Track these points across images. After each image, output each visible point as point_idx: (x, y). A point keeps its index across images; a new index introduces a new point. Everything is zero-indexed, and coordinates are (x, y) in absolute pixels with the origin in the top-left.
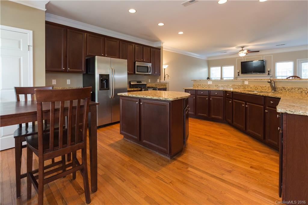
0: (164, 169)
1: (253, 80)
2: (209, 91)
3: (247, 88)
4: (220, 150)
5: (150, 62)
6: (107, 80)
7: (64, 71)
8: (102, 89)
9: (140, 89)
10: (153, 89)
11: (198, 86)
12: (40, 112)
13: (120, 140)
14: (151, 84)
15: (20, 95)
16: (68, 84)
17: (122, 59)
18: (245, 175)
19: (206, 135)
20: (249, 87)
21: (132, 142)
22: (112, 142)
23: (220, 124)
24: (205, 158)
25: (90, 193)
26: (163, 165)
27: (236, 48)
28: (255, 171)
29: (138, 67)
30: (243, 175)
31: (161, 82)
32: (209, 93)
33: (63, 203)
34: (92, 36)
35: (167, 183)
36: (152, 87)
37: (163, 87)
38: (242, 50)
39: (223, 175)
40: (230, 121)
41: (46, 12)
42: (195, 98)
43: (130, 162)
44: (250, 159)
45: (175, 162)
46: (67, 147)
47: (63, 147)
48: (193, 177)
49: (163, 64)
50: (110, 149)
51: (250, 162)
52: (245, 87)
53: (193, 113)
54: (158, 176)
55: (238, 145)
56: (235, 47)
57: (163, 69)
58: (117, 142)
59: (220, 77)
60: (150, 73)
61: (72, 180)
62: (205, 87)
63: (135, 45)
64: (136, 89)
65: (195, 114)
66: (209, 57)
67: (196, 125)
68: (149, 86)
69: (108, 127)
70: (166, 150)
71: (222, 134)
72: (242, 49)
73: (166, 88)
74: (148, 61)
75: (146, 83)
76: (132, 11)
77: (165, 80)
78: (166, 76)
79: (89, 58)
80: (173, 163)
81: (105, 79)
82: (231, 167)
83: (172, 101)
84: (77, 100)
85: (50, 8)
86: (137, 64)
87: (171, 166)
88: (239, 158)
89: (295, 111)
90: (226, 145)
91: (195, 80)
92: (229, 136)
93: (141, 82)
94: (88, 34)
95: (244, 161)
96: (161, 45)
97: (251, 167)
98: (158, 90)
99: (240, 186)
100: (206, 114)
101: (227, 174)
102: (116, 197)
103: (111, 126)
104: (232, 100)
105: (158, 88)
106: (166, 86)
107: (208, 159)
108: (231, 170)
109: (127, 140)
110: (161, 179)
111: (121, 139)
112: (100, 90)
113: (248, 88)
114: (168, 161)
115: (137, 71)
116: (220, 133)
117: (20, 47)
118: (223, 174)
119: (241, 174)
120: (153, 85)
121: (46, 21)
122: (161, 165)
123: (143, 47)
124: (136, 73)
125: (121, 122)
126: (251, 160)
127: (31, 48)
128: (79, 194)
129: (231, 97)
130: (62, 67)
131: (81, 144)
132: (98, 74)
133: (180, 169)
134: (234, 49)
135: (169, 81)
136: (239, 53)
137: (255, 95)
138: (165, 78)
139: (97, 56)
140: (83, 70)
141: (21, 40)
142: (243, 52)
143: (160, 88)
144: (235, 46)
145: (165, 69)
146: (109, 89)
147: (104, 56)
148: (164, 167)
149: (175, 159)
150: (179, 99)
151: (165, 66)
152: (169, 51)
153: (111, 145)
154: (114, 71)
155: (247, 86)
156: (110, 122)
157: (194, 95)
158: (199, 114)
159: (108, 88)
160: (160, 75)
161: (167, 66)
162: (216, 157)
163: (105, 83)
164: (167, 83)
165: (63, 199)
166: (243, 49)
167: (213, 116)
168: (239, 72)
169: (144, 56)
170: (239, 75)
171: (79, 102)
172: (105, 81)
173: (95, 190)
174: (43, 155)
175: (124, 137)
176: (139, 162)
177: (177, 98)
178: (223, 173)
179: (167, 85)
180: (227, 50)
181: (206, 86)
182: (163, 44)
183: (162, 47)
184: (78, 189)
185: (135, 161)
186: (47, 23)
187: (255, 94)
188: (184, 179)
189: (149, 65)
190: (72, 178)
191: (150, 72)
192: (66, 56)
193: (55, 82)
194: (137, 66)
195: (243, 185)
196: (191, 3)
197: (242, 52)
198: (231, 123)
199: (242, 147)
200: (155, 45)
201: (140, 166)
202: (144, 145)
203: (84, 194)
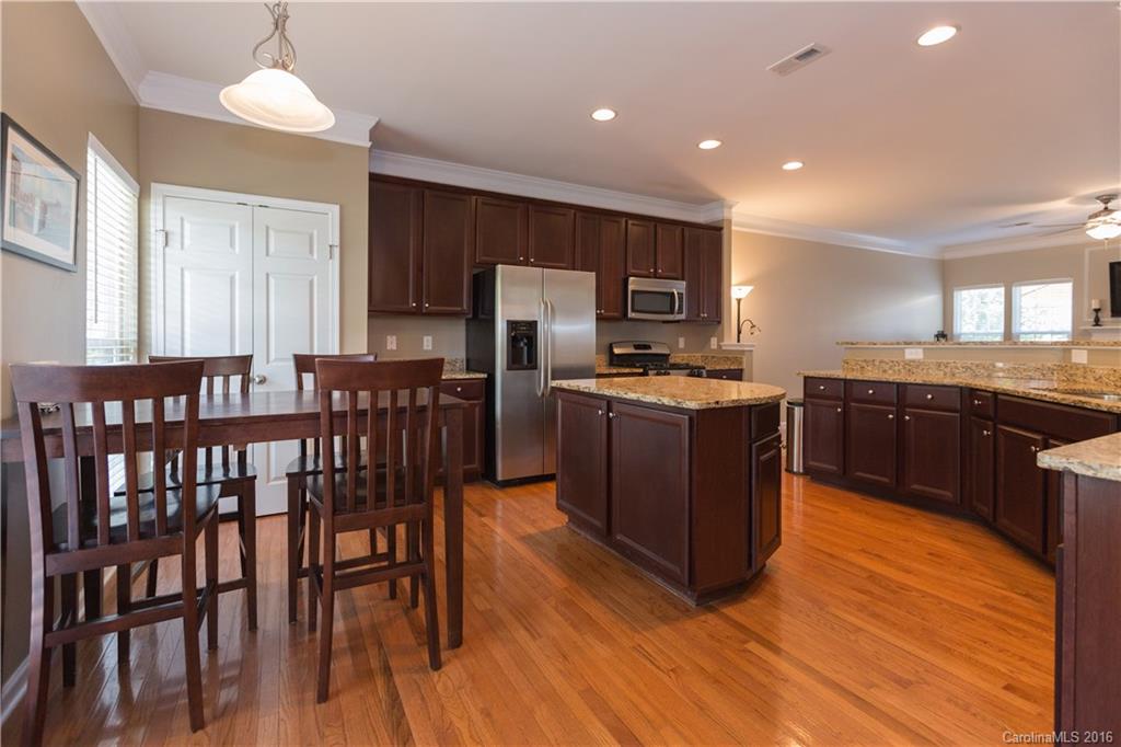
0: (664, 630)
1: (1108, 344)
2: (898, 384)
3: (1081, 380)
4: (899, 608)
5: (680, 277)
6: (532, 338)
7: (414, 310)
8: (516, 366)
9: (641, 370)
10: (688, 371)
11: (864, 364)
12: (327, 413)
13: (556, 529)
14: (686, 355)
15: (304, 375)
16: (425, 348)
17: (582, 270)
18: (966, 709)
19: (863, 551)
20: (1090, 377)
21: (589, 537)
22: (531, 530)
23: (948, 519)
24: (825, 624)
25: (442, 646)
26: (665, 619)
27: (1072, 202)
28: (1018, 702)
29: (636, 296)
30: (957, 705)
31: (724, 348)
32: (901, 394)
33: (380, 654)
34: (492, 205)
35: (662, 671)
36: (687, 367)
37: (727, 367)
38: (1106, 208)
39: (871, 687)
40: (986, 510)
41: (370, 149)
42: (844, 411)
43: (566, 593)
44: (1022, 659)
45: (710, 617)
46: (385, 510)
47: (376, 509)
48: (753, 671)
49: (734, 281)
50: (522, 549)
51: (1011, 672)
52: (1071, 375)
53: (835, 468)
54: (640, 646)
55: (990, 602)
56: (1068, 199)
57: (730, 298)
58: (544, 533)
59: (1001, 329)
60: (683, 317)
61: (408, 608)
62: (890, 372)
63: (626, 222)
64: (627, 370)
65: (845, 473)
66: (946, 248)
67: (836, 512)
68: (678, 361)
69: (533, 488)
70: (679, 572)
71: (938, 556)
72: (1102, 206)
73: (742, 370)
74: (673, 274)
75: (666, 352)
76: (604, 115)
77: (741, 342)
78: (746, 328)
79: (482, 270)
80: (703, 618)
81: (524, 336)
82: (917, 672)
83: (698, 411)
84: (408, 390)
85: (382, 138)
86: (634, 284)
87: (691, 626)
88: (969, 648)
89: (1101, 465)
90: (933, 596)
91: (852, 344)
92: (961, 568)
93: (649, 347)
94: (480, 200)
95: (986, 660)
96: (726, 215)
97: (1007, 688)
98: (708, 377)
99: (923, 733)
100: (886, 476)
101: (889, 688)
102: (506, 672)
103: (541, 485)
104: (995, 425)
105: (708, 368)
106: (741, 363)
107: (833, 629)
108: (913, 679)
109: (576, 530)
110: (648, 657)
111: (560, 525)
112: (509, 368)
113: (1085, 378)
114: (688, 610)
115: (633, 310)
116: (930, 554)
117: (311, 252)
118: (872, 685)
119: (949, 700)
120: (696, 359)
121: (370, 174)
122: (659, 618)
123: (656, 226)
124: (631, 315)
125: (559, 477)
126: (1020, 663)
127: (337, 251)
128: (419, 645)
129: (991, 413)
130: (411, 301)
131: (418, 506)
132: (503, 319)
133: (719, 641)
134: (1061, 208)
135: (753, 346)
136: (1089, 225)
137: (1079, 407)
138: (739, 332)
139: (502, 264)
140: (465, 307)
141: (315, 233)
142: (1108, 218)
143: (718, 368)
144: (1068, 196)
145: (739, 301)
146: (535, 367)
147: (526, 263)
148: (666, 624)
149: (711, 609)
150: (724, 405)
151: (740, 289)
152: (755, 234)
153: (526, 539)
154: (552, 311)
155: (1080, 372)
156: (538, 473)
157: (837, 398)
158: (859, 474)
159: (532, 364)
160: (719, 322)
161: (750, 288)
162: (872, 629)
163: (526, 348)
164: (744, 351)
165: (380, 646)
166: (1110, 205)
167: (915, 486)
168: (1097, 311)
169: (659, 257)
170: (1097, 322)
171: (413, 396)
172: (525, 341)
173: (457, 642)
174: (333, 520)
175: (570, 520)
176: (595, 597)
177: (717, 403)
178: (876, 681)
179: (744, 360)
180: (1032, 214)
181: (896, 368)
182: (734, 210)
183: (730, 221)
184: (419, 633)
185: (584, 593)
186: (375, 178)
187: (1080, 405)
188: (721, 670)
189: (679, 287)
190: (409, 605)
191: (680, 311)
192: (420, 269)
193: (395, 342)
194: (634, 292)
195: (938, 735)
196: (803, 62)
197: (1105, 222)
198: (991, 520)
199: (1006, 613)
200: (700, 217)
201: (594, 609)
202: (621, 549)
203: (426, 647)
